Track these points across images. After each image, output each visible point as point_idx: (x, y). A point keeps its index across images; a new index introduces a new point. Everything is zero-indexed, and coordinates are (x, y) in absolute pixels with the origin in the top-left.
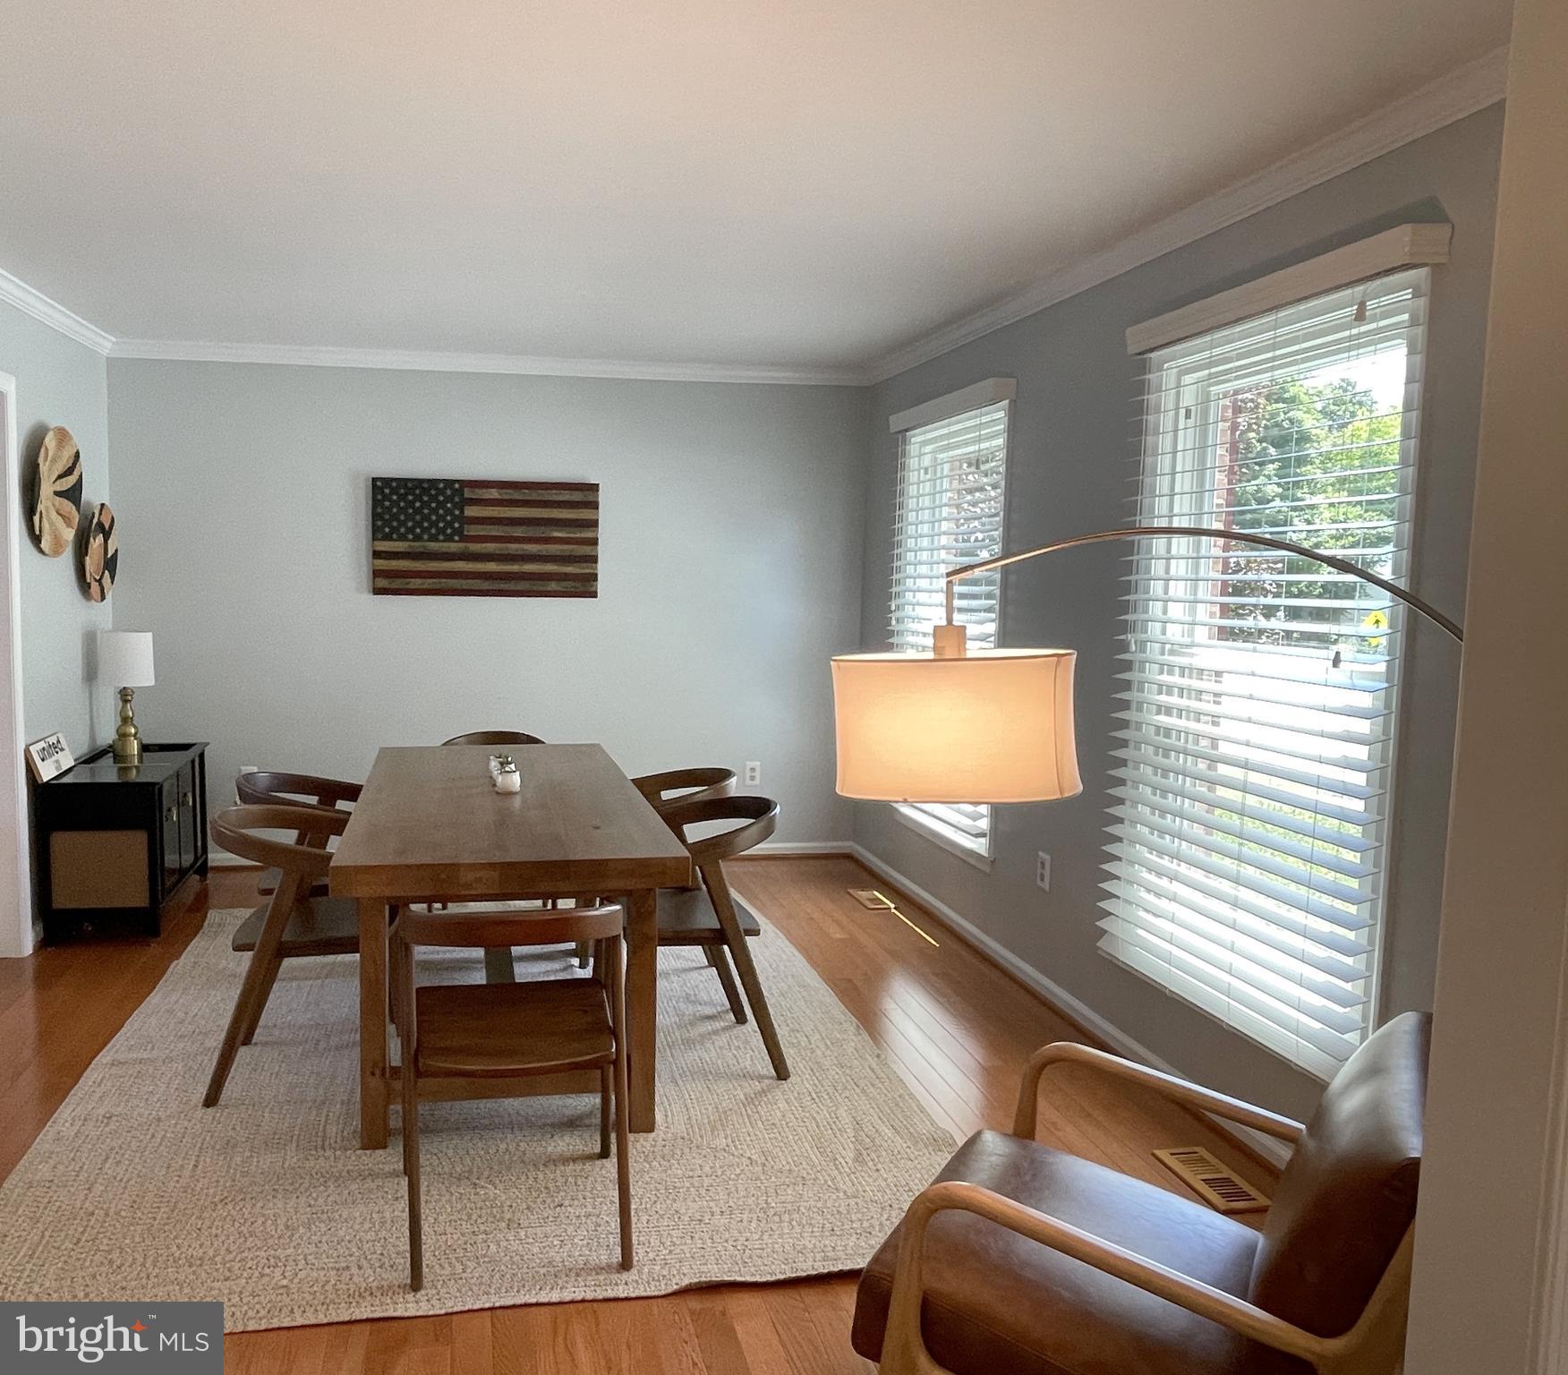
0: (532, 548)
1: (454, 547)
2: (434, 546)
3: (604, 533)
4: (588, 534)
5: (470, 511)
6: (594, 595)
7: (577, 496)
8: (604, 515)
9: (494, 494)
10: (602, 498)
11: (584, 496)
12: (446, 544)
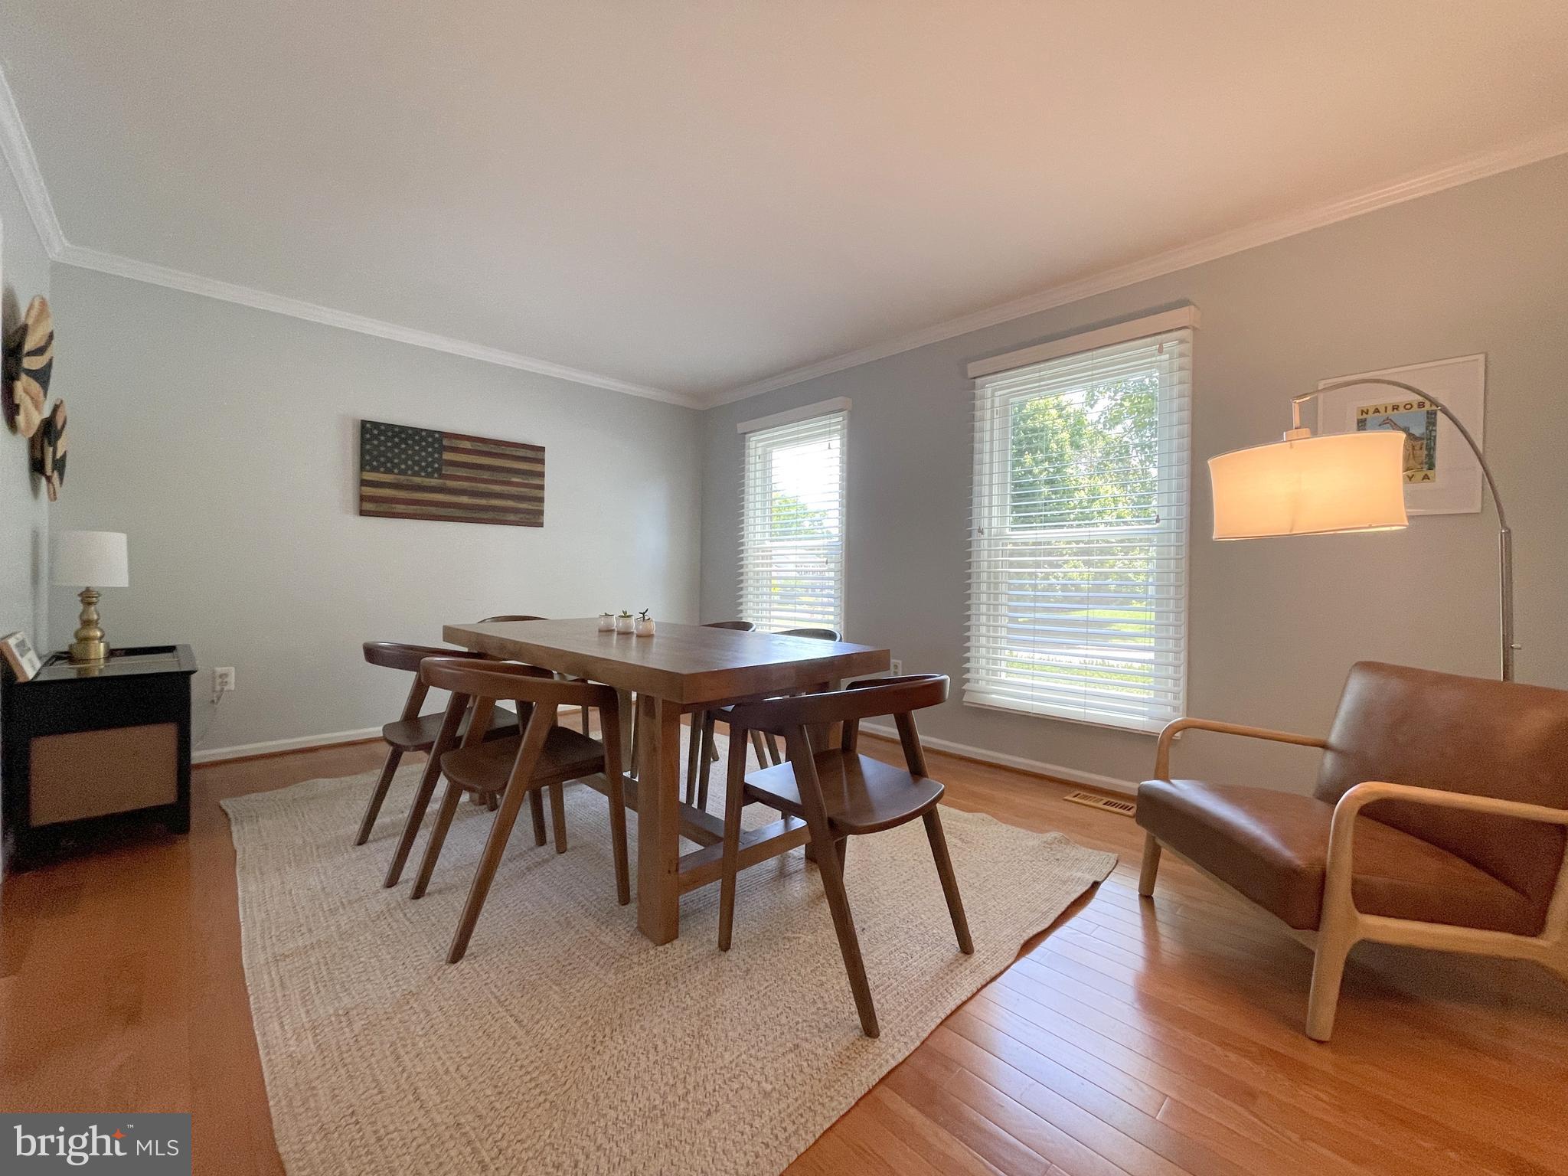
0: (497, 488)
1: (434, 482)
2: (417, 480)
3: (548, 481)
4: (536, 481)
5: (447, 456)
6: (541, 525)
7: (530, 454)
8: (549, 469)
9: (467, 445)
10: (547, 456)
11: (535, 454)
12: (428, 480)
